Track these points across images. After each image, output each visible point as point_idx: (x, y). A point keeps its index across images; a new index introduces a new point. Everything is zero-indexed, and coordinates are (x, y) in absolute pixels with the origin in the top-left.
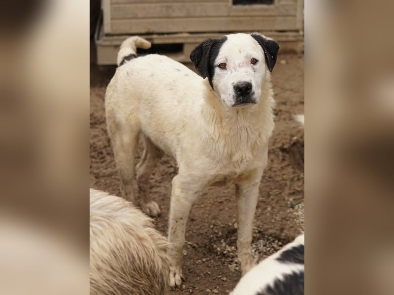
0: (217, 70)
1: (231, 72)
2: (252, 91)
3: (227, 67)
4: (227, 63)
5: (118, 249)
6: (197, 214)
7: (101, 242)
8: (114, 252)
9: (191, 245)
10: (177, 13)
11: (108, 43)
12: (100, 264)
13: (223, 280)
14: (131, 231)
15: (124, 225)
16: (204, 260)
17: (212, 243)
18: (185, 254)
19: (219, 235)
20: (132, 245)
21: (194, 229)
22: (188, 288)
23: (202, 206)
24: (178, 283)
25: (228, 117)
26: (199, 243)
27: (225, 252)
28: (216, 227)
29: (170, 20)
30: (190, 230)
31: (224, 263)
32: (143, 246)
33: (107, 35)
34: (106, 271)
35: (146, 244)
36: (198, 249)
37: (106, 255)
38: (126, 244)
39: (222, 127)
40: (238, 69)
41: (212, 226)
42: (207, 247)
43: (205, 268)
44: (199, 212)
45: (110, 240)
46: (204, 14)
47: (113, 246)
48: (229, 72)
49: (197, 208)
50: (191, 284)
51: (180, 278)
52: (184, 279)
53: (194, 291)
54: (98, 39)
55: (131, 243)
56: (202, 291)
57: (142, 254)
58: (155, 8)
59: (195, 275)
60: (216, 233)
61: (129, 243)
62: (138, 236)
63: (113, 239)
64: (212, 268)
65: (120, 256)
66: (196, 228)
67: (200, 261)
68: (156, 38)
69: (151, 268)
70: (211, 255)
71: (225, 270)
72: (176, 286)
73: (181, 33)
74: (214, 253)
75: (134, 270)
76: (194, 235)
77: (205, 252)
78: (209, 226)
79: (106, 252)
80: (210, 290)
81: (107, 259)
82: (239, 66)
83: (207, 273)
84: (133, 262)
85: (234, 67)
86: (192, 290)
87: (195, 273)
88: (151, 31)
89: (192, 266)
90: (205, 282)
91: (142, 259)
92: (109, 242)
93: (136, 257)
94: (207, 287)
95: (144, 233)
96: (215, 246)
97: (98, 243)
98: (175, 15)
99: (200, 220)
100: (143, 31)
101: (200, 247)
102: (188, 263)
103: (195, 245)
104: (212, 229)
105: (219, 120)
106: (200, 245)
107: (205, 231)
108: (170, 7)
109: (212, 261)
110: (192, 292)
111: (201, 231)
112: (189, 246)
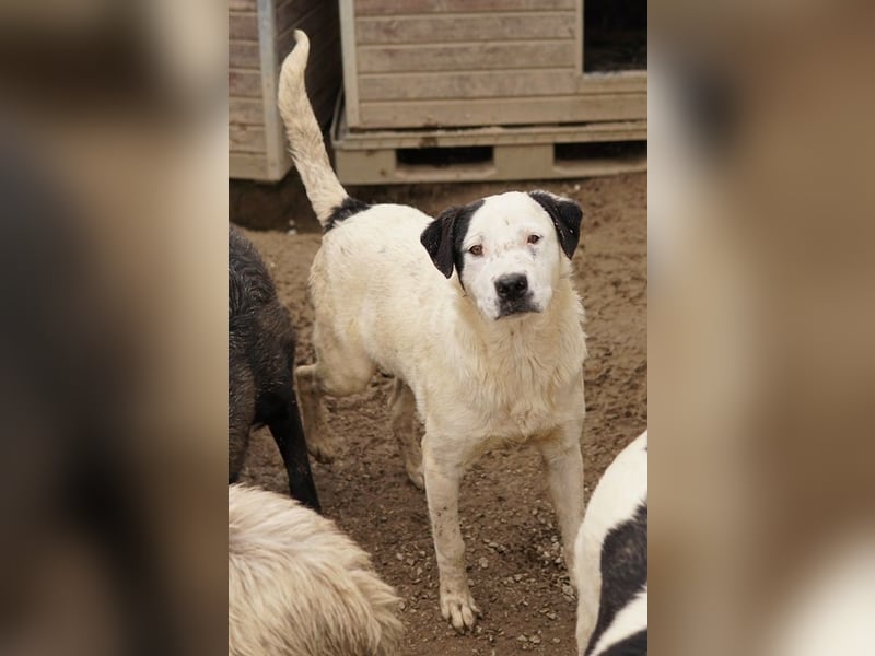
0: (468, 258)
1: (492, 260)
2: (529, 291)
3: (484, 250)
4: (484, 245)
5: (298, 612)
6: (509, 488)
7: (269, 598)
8: (290, 617)
9: (495, 548)
10: (480, 90)
11: (356, 146)
12: (267, 635)
13: (550, 619)
14: (324, 578)
15: (310, 566)
16: (518, 577)
17: (534, 543)
18: (484, 565)
19: (547, 529)
20: (323, 605)
21: (503, 517)
22: (487, 633)
23: (519, 471)
24: (470, 622)
25: (496, 342)
26: (512, 545)
27: (558, 561)
28: (542, 514)
29: (468, 102)
30: (494, 519)
31: (556, 582)
32: (345, 603)
33: (353, 130)
34: (277, 648)
35: (350, 600)
36: (508, 556)
37: (276, 622)
38: (313, 603)
39: (487, 360)
40: (503, 253)
41: (535, 512)
42: (525, 551)
43: (519, 593)
44: (513, 483)
45: (285, 597)
46: (529, 91)
47: (289, 607)
48: (488, 260)
49: (509, 475)
50: (492, 625)
51: (470, 613)
52: (481, 615)
53: (498, 639)
54: (337, 138)
55: (321, 600)
56: (511, 638)
57: (343, 618)
58: (439, 82)
59: (501, 607)
60: (541, 524)
61: (318, 601)
62: (335, 586)
63: (289, 594)
64: (532, 593)
65: (303, 624)
66: (506, 514)
67: (510, 579)
68: (441, 137)
69: (360, 643)
70: (531, 567)
71: (554, 597)
72: (465, 627)
73: (489, 126)
74: (539, 562)
75: (328, 647)
76: (502, 527)
77: (520, 561)
78: (531, 512)
79: (276, 617)
80: (526, 636)
81: (277, 627)
82: (506, 248)
83: (521, 604)
84: (326, 633)
85: (496, 251)
86: (494, 635)
87: (501, 603)
88: (433, 123)
89: (496, 589)
90: (518, 620)
91: (342, 627)
92: (283, 599)
93: (331, 625)
94: (521, 632)
95: (346, 580)
96: (540, 548)
97: (263, 600)
98: (476, 93)
99: (514, 498)
100: (419, 123)
101: (512, 552)
102: (490, 584)
103: (504, 549)
104: (536, 516)
105: (481, 348)
106: (512, 547)
107: (523, 520)
108: (467, 79)
109: (533, 580)
110: (493, 641)
111: (515, 521)
112: (492, 550)
